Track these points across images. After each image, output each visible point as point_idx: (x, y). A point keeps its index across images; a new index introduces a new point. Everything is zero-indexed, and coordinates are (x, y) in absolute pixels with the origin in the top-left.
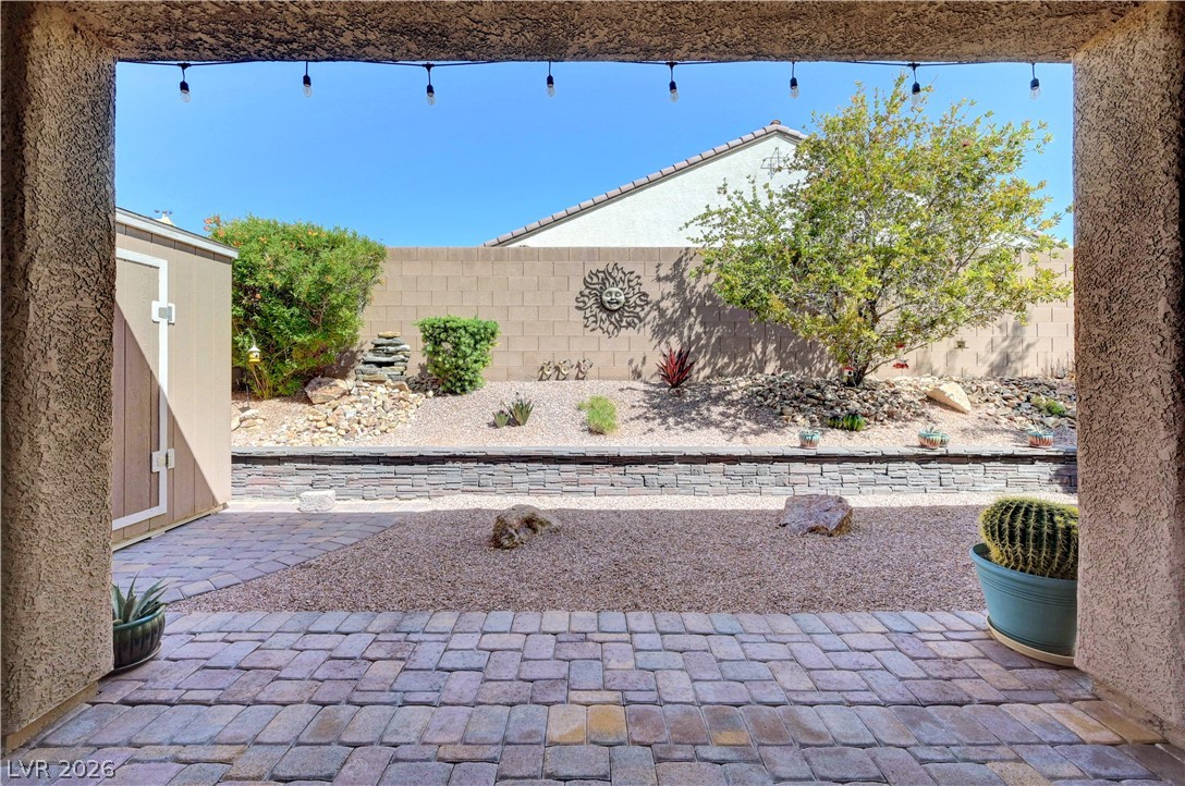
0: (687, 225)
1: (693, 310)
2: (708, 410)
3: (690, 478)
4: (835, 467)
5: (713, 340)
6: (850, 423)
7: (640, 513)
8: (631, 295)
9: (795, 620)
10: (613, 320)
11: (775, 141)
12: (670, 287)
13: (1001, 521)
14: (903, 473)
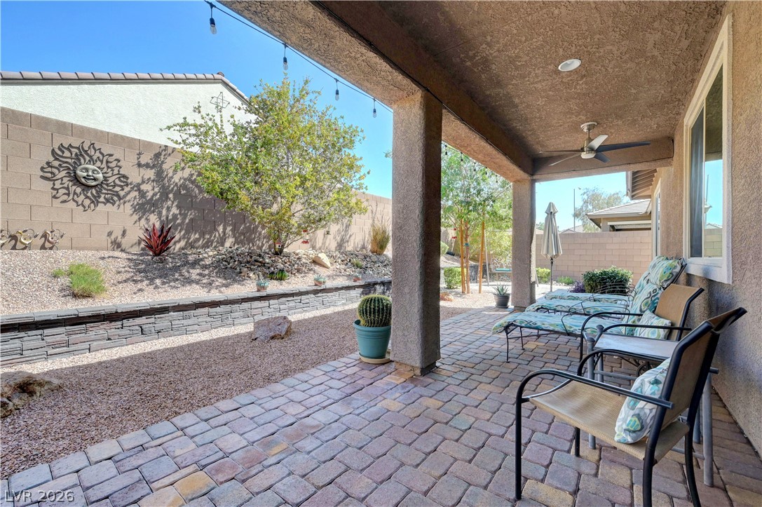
0: (169, 128)
1: (171, 196)
2: (188, 272)
3: (182, 322)
4: (276, 301)
5: (187, 221)
6: (280, 276)
7: (144, 355)
8: (110, 174)
9: (282, 384)
10: (89, 194)
11: (220, 87)
12: (150, 174)
13: (366, 307)
14: (307, 301)
